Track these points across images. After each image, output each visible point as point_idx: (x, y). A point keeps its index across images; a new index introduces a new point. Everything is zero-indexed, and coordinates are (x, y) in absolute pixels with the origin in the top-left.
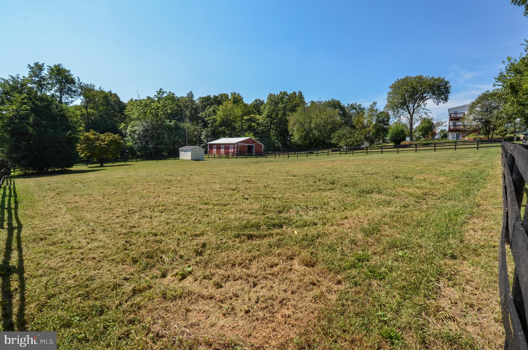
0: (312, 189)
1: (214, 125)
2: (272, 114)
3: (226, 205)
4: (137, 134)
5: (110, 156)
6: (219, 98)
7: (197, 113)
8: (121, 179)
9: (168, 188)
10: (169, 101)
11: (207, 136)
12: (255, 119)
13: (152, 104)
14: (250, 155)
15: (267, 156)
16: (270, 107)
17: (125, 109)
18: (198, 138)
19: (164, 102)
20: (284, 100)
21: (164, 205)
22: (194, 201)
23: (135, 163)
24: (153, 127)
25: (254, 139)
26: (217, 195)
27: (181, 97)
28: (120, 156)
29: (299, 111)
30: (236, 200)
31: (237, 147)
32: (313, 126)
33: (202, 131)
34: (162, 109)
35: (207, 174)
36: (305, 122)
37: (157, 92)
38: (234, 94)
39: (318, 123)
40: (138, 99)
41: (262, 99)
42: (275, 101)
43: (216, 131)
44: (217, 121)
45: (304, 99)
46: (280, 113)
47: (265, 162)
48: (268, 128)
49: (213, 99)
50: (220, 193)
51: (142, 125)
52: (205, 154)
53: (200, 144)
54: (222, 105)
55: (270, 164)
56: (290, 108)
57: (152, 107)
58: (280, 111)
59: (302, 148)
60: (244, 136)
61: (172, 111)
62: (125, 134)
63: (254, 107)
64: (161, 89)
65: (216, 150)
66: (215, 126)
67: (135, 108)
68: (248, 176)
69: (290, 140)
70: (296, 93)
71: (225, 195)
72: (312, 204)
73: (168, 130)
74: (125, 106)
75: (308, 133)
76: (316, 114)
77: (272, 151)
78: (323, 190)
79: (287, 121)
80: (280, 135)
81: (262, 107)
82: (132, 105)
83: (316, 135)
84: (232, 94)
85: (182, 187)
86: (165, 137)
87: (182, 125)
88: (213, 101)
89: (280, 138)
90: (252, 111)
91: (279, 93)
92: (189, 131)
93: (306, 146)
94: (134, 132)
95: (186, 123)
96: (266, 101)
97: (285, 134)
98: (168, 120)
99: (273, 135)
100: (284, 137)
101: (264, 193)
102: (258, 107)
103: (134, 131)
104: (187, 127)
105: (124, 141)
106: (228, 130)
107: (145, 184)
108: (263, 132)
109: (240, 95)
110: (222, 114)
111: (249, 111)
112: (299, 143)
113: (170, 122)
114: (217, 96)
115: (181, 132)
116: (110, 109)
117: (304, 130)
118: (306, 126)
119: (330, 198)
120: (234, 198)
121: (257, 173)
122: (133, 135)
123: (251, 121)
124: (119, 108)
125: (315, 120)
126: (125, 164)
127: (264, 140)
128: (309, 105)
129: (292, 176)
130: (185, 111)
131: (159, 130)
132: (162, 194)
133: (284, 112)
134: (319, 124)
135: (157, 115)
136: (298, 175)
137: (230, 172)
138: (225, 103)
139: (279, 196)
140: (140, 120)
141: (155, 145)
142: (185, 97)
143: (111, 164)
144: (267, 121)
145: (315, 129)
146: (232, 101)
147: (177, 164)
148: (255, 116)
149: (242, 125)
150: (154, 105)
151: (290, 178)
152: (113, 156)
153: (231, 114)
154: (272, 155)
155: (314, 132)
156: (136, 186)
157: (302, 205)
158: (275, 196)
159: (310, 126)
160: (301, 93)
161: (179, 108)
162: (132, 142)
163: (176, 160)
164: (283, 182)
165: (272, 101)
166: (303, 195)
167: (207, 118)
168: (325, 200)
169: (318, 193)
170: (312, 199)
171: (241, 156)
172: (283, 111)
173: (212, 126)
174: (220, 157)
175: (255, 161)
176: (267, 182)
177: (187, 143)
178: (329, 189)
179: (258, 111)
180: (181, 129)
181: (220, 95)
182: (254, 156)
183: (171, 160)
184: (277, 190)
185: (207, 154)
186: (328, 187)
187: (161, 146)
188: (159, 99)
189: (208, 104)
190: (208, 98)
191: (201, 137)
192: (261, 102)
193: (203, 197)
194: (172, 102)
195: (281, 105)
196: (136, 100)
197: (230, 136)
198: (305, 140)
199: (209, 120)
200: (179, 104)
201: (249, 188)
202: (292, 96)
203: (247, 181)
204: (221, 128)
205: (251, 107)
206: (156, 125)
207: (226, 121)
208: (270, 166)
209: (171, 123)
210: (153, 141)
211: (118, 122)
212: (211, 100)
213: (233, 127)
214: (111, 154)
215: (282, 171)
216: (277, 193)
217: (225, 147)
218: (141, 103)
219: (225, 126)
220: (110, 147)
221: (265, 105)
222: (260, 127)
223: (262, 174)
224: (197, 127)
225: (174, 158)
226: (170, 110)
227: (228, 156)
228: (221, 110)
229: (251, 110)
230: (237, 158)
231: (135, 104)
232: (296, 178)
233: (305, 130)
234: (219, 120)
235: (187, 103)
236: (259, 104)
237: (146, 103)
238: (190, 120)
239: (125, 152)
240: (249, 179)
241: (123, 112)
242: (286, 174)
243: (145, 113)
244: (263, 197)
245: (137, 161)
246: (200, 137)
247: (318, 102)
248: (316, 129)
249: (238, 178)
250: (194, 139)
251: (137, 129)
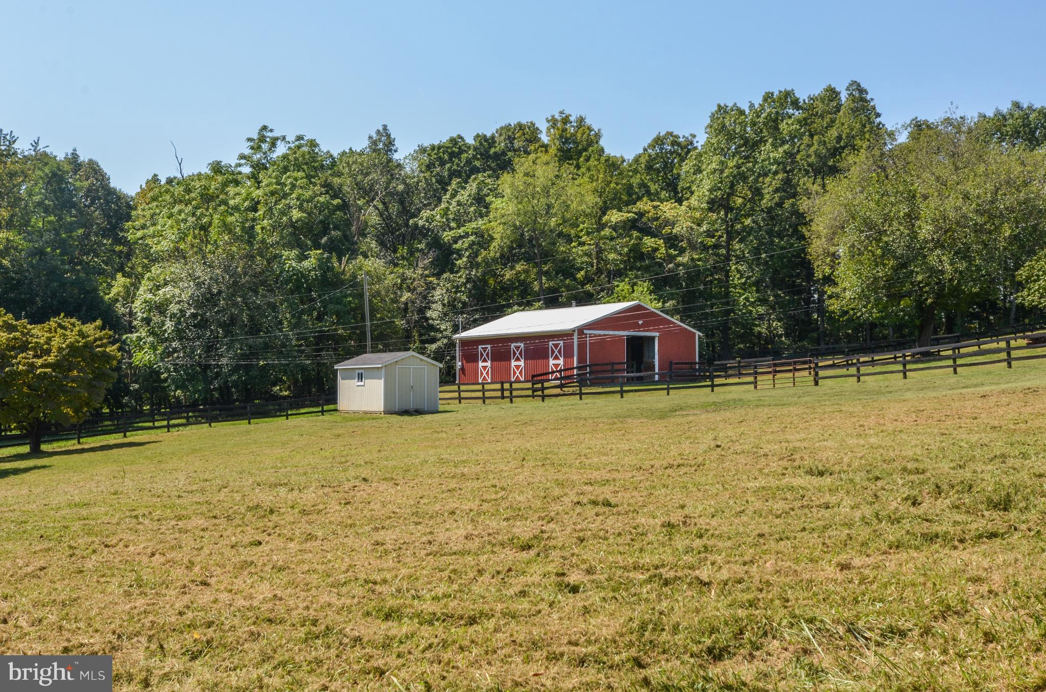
0: (892, 533)
1: (479, 259)
2: (730, 195)
3: (472, 621)
4: (173, 316)
5: (68, 411)
6: (501, 146)
7: (407, 212)
8: (75, 510)
9: (251, 544)
10: (296, 174)
11: (452, 307)
12: (657, 219)
13: (231, 190)
14: (640, 380)
15: (717, 381)
16: (722, 163)
17: (128, 218)
18: (416, 317)
19: (276, 178)
20: (784, 127)
21: (209, 625)
22: (339, 603)
23: (161, 434)
24: (235, 283)
25: (654, 306)
26: (447, 573)
27: (344, 153)
28: (111, 410)
29: (855, 171)
30: (523, 594)
31: (582, 346)
32: (925, 231)
33: (430, 287)
34: (271, 208)
35: (431, 476)
36: (887, 219)
37: (249, 140)
38: (560, 123)
39: (952, 215)
40: (179, 176)
41: (682, 133)
42: (741, 137)
43: (491, 281)
44: (492, 239)
45: (878, 115)
46: (770, 186)
47: (706, 407)
48: (718, 255)
49: (475, 149)
50: (458, 563)
51: (192, 277)
52: (443, 382)
53: (423, 342)
54: (513, 170)
55: (718, 417)
56: (813, 159)
57: (231, 202)
58: (766, 175)
59: (885, 337)
60: (610, 295)
61: (309, 214)
62: (127, 318)
63: (649, 168)
64: (265, 128)
65: (488, 364)
66: (485, 260)
67: (165, 210)
68: (608, 476)
69: (821, 301)
70: (838, 94)
71: (480, 572)
72: (879, 613)
73: (292, 292)
74: (130, 208)
75: (904, 266)
76: (938, 179)
77: (745, 354)
78: (946, 539)
79: (800, 219)
80: (776, 284)
81: (687, 167)
82: (154, 199)
83: (942, 272)
84: (553, 122)
85: (310, 537)
86: (281, 323)
87: (347, 267)
88: (474, 157)
89: (776, 296)
90: (643, 185)
91: (758, 101)
92: (378, 293)
93: (899, 327)
94: (161, 308)
95: (366, 256)
96: (701, 140)
97: (798, 275)
98: (292, 248)
99: (744, 287)
100: (794, 290)
101: (656, 560)
102: (668, 166)
103: (161, 304)
104: (368, 273)
105: (120, 349)
106: (540, 273)
107: (163, 530)
108: (694, 275)
109: (588, 122)
110: (511, 208)
111: (630, 187)
112: (868, 313)
113: (302, 258)
114: (489, 135)
115: (346, 296)
116: (71, 224)
117: (883, 256)
118: (897, 235)
119: (976, 580)
120: (517, 584)
121: (647, 464)
122: (156, 319)
123: (640, 230)
124: (107, 217)
125: (933, 202)
126: (126, 440)
127: (702, 307)
128: (903, 138)
129: (810, 472)
130: (360, 209)
131: (256, 292)
132: (219, 571)
133: (787, 182)
134: (958, 223)
135: (250, 233)
136: (837, 468)
137: (532, 464)
138: (522, 164)
139: (724, 574)
140: (185, 258)
141: (244, 356)
142: (361, 153)
143: (71, 445)
144: (713, 223)
145: (939, 245)
146: (553, 150)
147: (328, 434)
148: (655, 207)
149: (600, 251)
150: (236, 196)
151: (797, 482)
152: (77, 411)
153: (549, 207)
154: (740, 375)
155: (932, 260)
156: (127, 536)
157: (827, 615)
158: (704, 574)
159: (914, 236)
160: (862, 91)
161: (335, 196)
162: (154, 348)
163: (327, 417)
164: (758, 505)
165: (730, 137)
166: (844, 567)
167: (451, 229)
168: (951, 595)
169: (920, 557)
170: (885, 586)
171: (603, 385)
172: (780, 176)
173: (472, 263)
174: (507, 394)
175: (660, 406)
176: (683, 507)
177: (369, 343)
178: (980, 537)
179: (668, 185)
180: (342, 282)
181: (501, 131)
182: (660, 382)
183: (301, 418)
184: (720, 544)
185: (453, 383)
186: (974, 526)
187: (265, 359)
188: (259, 167)
189: (453, 174)
190: (455, 147)
191: (429, 314)
192: (679, 144)
193: (385, 581)
194: (309, 177)
195: (770, 153)
196: (170, 181)
197: (552, 301)
198: (895, 297)
199: (461, 237)
200: (336, 181)
201: (595, 536)
202: (820, 107)
203: (595, 503)
204: (512, 268)
205: (636, 171)
206: (245, 274)
207: (530, 240)
208: (721, 425)
209: (306, 264)
210: (232, 341)
211: (101, 272)
212: (464, 156)
213: (564, 261)
214: (69, 403)
215: (767, 448)
216: (719, 559)
217: (526, 349)
218: (188, 191)
219: (529, 259)
220: (66, 377)
221: (700, 155)
222: (682, 251)
223: (671, 466)
224: (409, 273)
225: (317, 405)
226: (301, 208)
227: (543, 389)
228: (508, 191)
229: (635, 181)
230: (581, 394)
231: (167, 197)
232: (827, 480)
233: (887, 251)
234: (500, 235)
235: (367, 174)
236: (671, 153)
237: (206, 188)
238: (382, 243)
239: (127, 392)
240: (605, 493)
241: (122, 230)
242: (785, 463)
243: (205, 228)
244: (650, 580)
245: (168, 427)
246: (422, 311)
247: (948, 121)
248: (943, 247)
249: (557, 492)
250: (400, 323)
251: (173, 296)
